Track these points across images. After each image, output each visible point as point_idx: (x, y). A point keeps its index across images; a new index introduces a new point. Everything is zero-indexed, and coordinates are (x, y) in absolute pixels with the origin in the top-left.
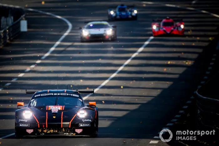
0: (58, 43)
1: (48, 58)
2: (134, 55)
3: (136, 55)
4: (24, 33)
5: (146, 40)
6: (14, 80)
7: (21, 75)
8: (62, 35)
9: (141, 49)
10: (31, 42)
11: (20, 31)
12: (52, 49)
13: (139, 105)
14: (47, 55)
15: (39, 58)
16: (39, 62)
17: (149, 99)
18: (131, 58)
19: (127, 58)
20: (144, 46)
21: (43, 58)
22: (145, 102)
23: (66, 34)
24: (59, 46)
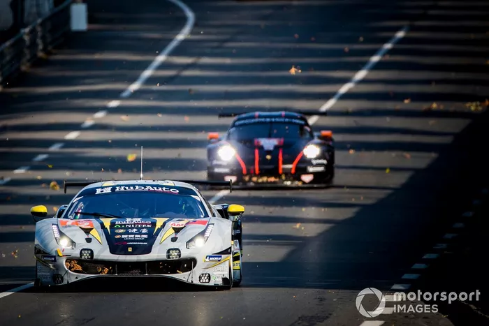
0: (161, 58)
1: (136, 95)
2: (344, 89)
3: (350, 89)
4: (79, 33)
5: (373, 52)
6: (55, 148)
7: (72, 135)
8: (171, 40)
9: (361, 75)
10: (97, 56)
11: (69, 30)
12: (147, 73)
13: (355, 210)
14: (135, 87)
15: (115, 95)
16: (114, 103)
17: (381, 194)
18: (337, 96)
19: (327, 96)
20: (369, 66)
21: (125, 94)
22: (369, 202)
23: (181, 37)
24: (163, 66)
